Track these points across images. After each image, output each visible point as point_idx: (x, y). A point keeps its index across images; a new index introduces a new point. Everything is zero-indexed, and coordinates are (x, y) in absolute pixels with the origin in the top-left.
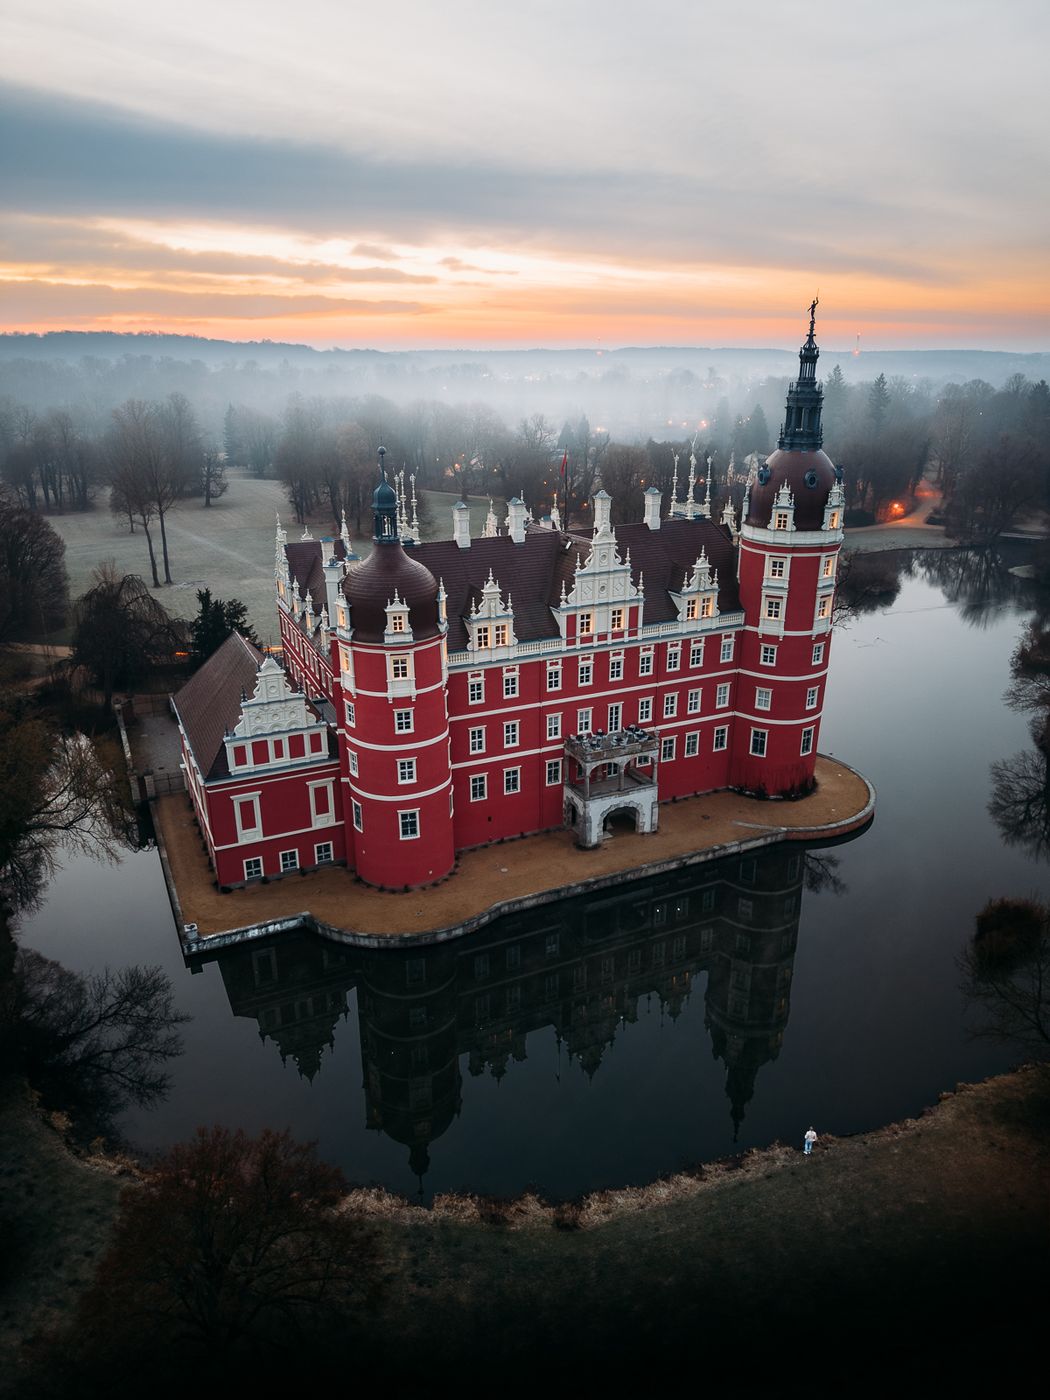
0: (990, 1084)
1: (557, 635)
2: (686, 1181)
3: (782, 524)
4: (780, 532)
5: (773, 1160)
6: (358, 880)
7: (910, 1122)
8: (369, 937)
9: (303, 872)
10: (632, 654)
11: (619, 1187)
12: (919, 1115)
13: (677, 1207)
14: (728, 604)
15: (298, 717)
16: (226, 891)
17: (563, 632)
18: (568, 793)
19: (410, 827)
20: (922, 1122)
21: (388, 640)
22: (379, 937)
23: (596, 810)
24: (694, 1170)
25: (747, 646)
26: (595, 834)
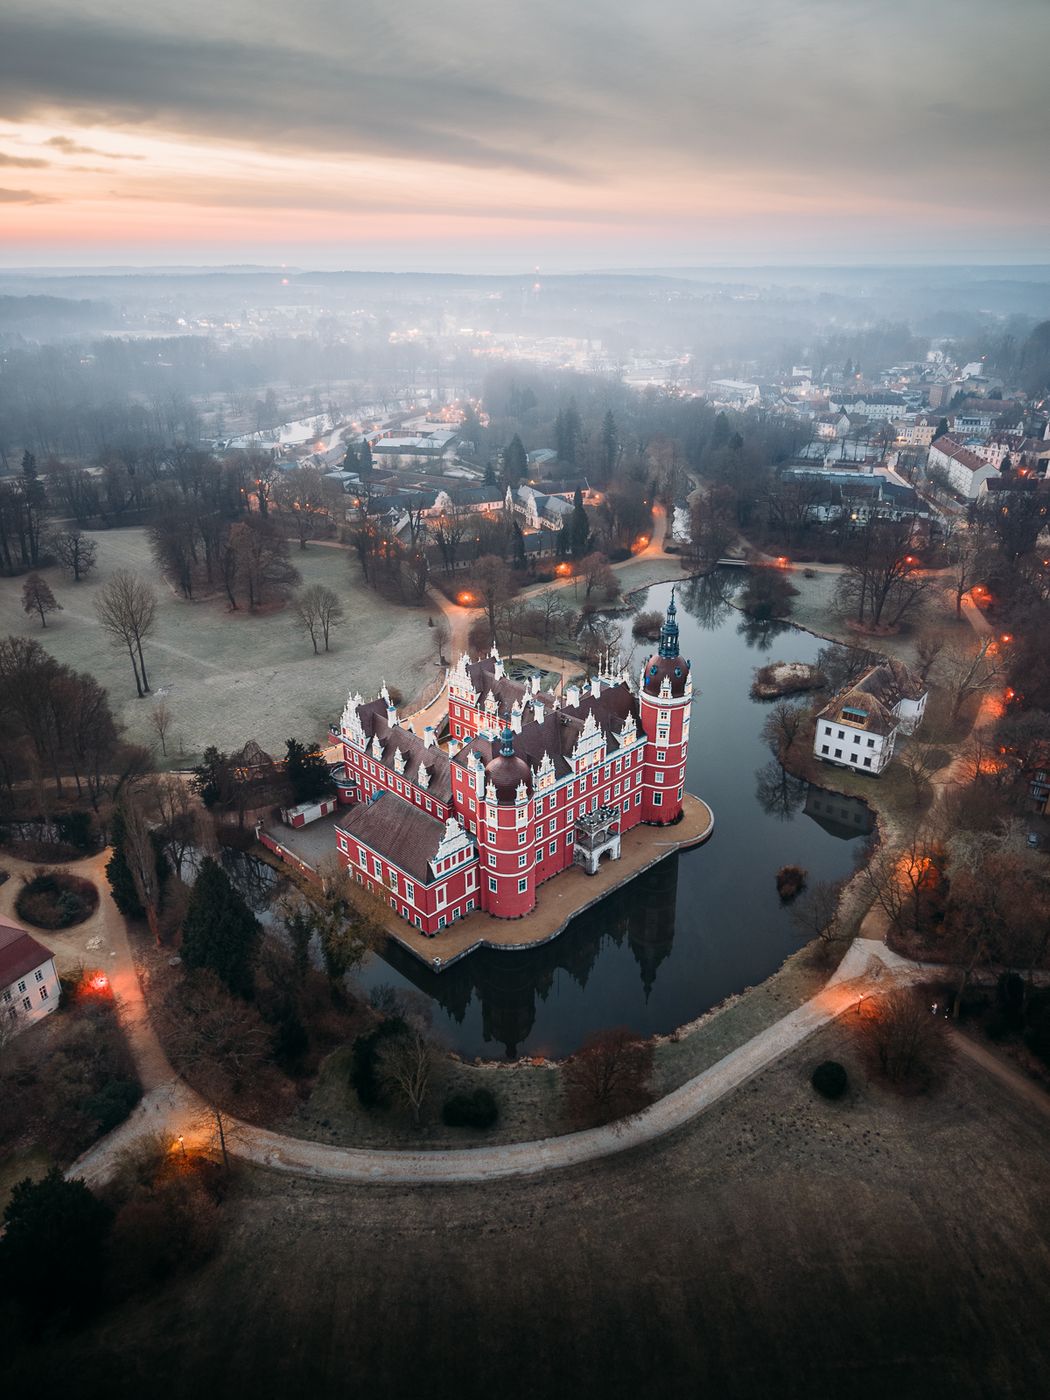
0: (799, 953)
1: (571, 772)
2: (707, 1016)
3: (665, 694)
4: (665, 698)
5: (734, 1001)
6: (493, 916)
7: (775, 975)
8: (521, 945)
9: (462, 917)
10: (602, 770)
11: (686, 1024)
12: (777, 971)
13: (709, 1025)
14: (640, 734)
15: (463, 841)
16: (432, 936)
17: (574, 770)
18: (577, 847)
19: (523, 886)
20: (779, 974)
21: (517, 803)
22: (526, 944)
23: (596, 854)
24: (708, 1011)
25: (650, 753)
26: (595, 866)
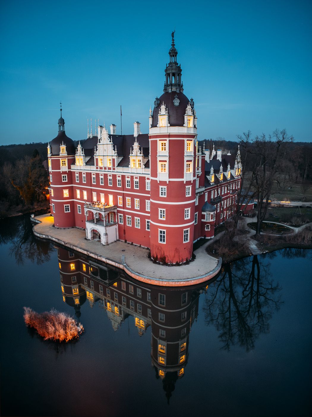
1: (94, 165)
10: (114, 176)
19: (67, 209)
21: (60, 155)
